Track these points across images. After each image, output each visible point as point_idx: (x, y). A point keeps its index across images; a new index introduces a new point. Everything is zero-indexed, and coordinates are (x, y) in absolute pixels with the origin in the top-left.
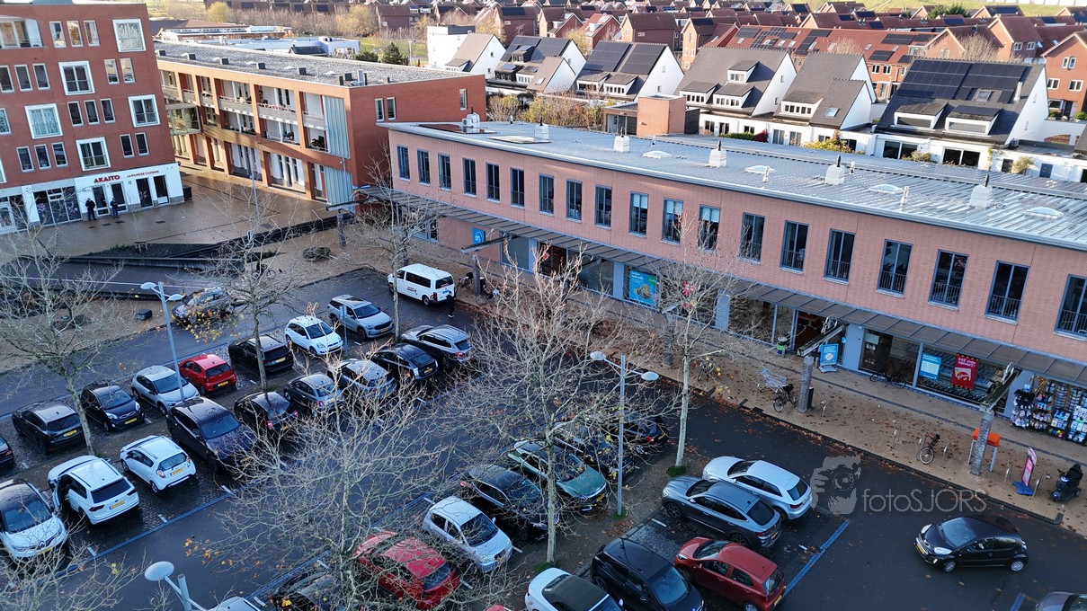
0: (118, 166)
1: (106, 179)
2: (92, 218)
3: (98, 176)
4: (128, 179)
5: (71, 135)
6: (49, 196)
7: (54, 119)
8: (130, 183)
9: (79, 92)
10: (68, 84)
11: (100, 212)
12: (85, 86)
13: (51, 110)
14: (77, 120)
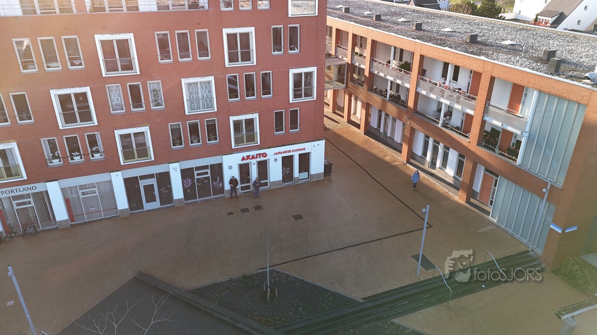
0: (267, 143)
1: (253, 157)
2: (234, 195)
3: (245, 154)
4: (274, 157)
5: (225, 110)
6: (196, 173)
7: (210, 92)
8: (276, 160)
9: (240, 64)
10: (229, 54)
11: (242, 188)
12: (246, 57)
13: (209, 82)
14: (233, 93)
